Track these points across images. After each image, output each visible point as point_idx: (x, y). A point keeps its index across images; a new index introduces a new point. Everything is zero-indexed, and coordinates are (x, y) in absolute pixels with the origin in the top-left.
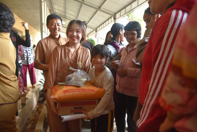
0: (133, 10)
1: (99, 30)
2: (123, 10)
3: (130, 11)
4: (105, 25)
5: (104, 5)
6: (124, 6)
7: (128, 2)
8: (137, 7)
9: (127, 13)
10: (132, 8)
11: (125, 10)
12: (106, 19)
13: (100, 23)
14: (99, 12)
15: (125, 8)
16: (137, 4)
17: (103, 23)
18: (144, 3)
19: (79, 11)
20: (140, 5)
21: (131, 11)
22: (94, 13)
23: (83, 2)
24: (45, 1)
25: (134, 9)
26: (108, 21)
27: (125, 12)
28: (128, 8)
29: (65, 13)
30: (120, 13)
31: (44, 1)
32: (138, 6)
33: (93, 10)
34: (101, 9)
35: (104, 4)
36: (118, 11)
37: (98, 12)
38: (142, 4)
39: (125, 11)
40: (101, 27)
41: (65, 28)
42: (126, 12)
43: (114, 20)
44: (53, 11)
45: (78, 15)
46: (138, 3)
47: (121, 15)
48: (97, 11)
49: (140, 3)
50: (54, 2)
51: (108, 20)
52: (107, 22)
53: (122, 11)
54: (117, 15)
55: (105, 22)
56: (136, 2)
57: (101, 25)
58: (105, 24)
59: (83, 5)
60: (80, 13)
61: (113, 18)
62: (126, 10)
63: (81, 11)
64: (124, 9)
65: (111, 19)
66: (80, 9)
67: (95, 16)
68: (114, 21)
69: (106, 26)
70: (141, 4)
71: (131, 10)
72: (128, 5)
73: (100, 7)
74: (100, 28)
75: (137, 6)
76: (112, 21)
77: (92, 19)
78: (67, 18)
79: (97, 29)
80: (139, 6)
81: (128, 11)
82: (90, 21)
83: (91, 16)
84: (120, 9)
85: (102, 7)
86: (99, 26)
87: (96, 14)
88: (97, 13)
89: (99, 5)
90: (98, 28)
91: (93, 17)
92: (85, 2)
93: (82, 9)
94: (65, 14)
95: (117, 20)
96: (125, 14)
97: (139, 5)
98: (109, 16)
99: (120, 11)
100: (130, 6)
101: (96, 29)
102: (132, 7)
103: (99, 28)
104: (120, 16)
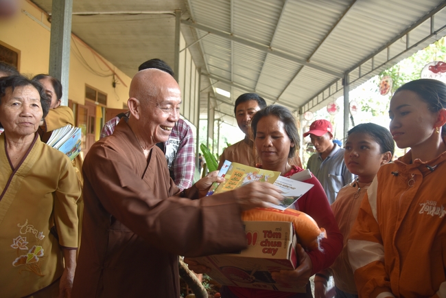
0: (394, 60)
1: (306, 109)
2: (366, 62)
3: (384, 64)
4: (320, 99)
5: (317, 52)
6: (369, 53)
7: (380, 43)
8: (405, 51)
9: (377, 70)
10: (391, 57)
11: (373, 60)
12: (323, 85)
13: (311, 95)
14: (306, 68)
15: (371, 56)
16: (405, 45)
17: (317, 95)
18: (426, 42)
19: (261, 69)
20: (414, 48)
21: (389, 64)
22: (294, 72)
23: (270, 48)
24: (187, 49)
25: (397, 58)
26: (328, 89)
27: (372, 66)
28: (381, 57)
29: (230, 72)
30: (360, 69)
31: (185, 49)
32: (408, 49)
33: (294, 65)
34: (311, 61)
35: (319, 49)
36: (353, 64)
37: (304, 68)
38: (420, 45)
39: (373, 63)
40: (311, 102)
41: (231, 104)
42: (376, 66)
43: (342, 86)
44: (206, 69)
45: (259, 76)
46: (407, 43)
47: (363, 73)
48: (302, 67)
49: (411, 43)
50: (207, 52)
51: (329, 86)
52: (326, 92)
53: (363, 65)
54: (350, 74)
55: (322, 91)
56: (401, 41)
57: (312, 99)
58: (321, 95)
59: (269, 55)
60: (263, 71)
61: (340, 82)
62: (375, 63)
63: (264, 68)
64: (370, 60)
65: (335, 84)
66: (262, 64)
67: (296, 78)
68: (344, 88)
69: (323, 100)
70: (416, 45)
71: (388, 61)
72: (380, 49)
73: (308, 59)
74: (310, 106)
75: (405, 49)
76: (339, 88)
77: (291, 85)
78: (234, 83)
79: (303, 108)
80: (410, 51)
81: (380, 64)
82: (286, 90)
83: (289, 80)
84: (358, 60)
85: (314, 56)
86: (307, 102)
87: (299, 74)
88: (302, 70)
89: (306, 53)
90: (304, 105)
91: (293, 82)
92: (272, 48)
93: (266, 63)
94: (231, 75)
95: (350, 85)
96: (373, 70)
97: (410, 46)
98: (330, 78)
99: (358, 64)
100: (386, 50)
101: (300, 108)
102: (391, 53)
103: (306, 105)
104: (360, 77)
